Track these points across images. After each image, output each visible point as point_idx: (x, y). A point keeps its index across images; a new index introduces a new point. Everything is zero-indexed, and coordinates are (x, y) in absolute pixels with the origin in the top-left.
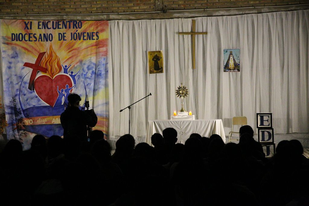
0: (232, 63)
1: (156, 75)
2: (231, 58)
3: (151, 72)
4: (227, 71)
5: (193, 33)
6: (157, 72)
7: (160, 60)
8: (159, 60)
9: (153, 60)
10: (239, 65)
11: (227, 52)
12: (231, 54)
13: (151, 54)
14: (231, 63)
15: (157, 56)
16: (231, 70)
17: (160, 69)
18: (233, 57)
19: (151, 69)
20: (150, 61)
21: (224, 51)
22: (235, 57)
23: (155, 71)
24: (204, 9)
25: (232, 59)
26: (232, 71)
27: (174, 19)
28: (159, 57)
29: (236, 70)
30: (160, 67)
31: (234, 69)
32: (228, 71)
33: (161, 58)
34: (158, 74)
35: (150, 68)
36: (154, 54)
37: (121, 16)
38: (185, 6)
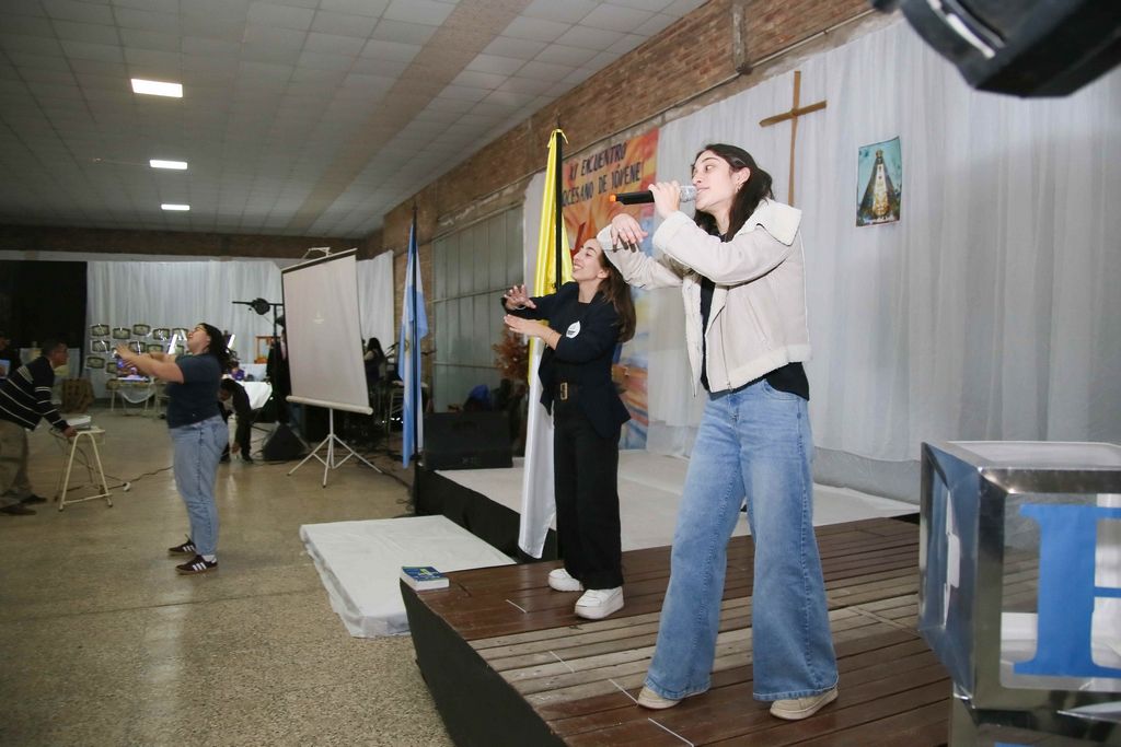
0: (880, 193)
2: (880, 173)
4: (866, 221)
5: (795, 113)
10: (899, 195)
11: (867, 155)
12: (879, 160)
16: (876, 217)
18: (886, 170)
21: (860, 153)
22: (891, 170)
24: (824, 30)
25: (883, 179)
26: (879, 220)
29: (892, 217)
31: (887, 214)
32: (868, 224)
37: (681, 110)
38: (787, 39)
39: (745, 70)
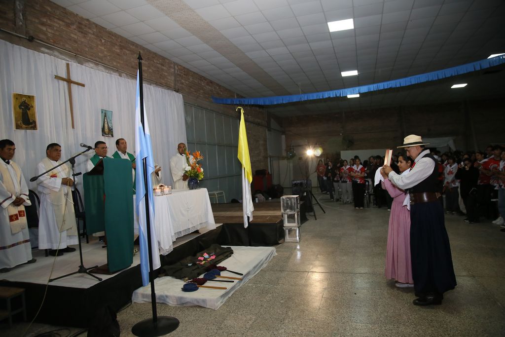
1: (26, 132)
2: (106, 120)
3: (18, 127)
4: (104, 135)
5: (69, 81)
6: (27, 128)
7: (31, 110)
8: (29, 109)
9: (20, 108)
10: (112, 129)
11: (102, 112)
12: (105, 116)
13: (17, 98)
14: (106, 126)
15: (26, 103)
17: (31, 123)
19: (19, 121)
20: (15, 109)
22: (108, 121)
23: (24, 126)
24: (75, 53)
25: (106, 122)
27: (46, 54)
28: (29, 105)
29: (110, 136)
30: (31, 121)
31: (108, 134)
33: (32, 107)
34: (28, 131)
35: (16, 120)
36: (21, 98)
38: (54, 42)
39: (31, 39)
